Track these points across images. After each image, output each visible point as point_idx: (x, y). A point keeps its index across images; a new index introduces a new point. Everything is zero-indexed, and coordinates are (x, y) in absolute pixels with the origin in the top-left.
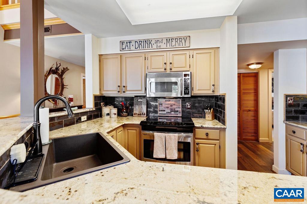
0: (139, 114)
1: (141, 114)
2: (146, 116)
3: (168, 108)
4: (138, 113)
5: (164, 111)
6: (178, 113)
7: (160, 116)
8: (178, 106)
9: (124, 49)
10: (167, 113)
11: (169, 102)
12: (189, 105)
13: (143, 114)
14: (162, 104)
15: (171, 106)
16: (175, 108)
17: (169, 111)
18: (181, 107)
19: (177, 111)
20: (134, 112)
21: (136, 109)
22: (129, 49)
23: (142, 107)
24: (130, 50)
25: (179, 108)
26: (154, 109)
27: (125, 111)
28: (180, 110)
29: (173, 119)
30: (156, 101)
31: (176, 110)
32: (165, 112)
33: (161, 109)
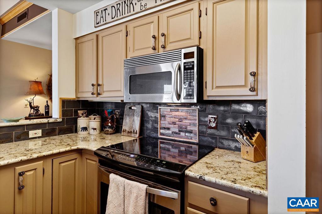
0: (129, 132)
1: (131, 132)
2: (137, 135)
3: (174, 123)
4: (127, 129)
5: (168, 129)
6: (192, 135)
7: (162, 139)
8: (193, 122)
9: (98, 23)
10: (172, 133)
11: (177, 113)
12: (213, 120)
13: (134, 131)
14: (164, 116)
15: (181, 120)
16: (187, 124)
17: (177, 130)
18: (197, 125)
19: (191, 132)
20: (124, 128)
21: (126, 122)
22: (105, 22)
23: (133, 121)
24: (106, 24)
25: (194, 125)
26: (152, 125)
27: (110, 125)
28: (196, 129)
29: (183, 146)
30: (155, 111)
31: (189, 128)
32: (170, 132)
33: (163, 126)
